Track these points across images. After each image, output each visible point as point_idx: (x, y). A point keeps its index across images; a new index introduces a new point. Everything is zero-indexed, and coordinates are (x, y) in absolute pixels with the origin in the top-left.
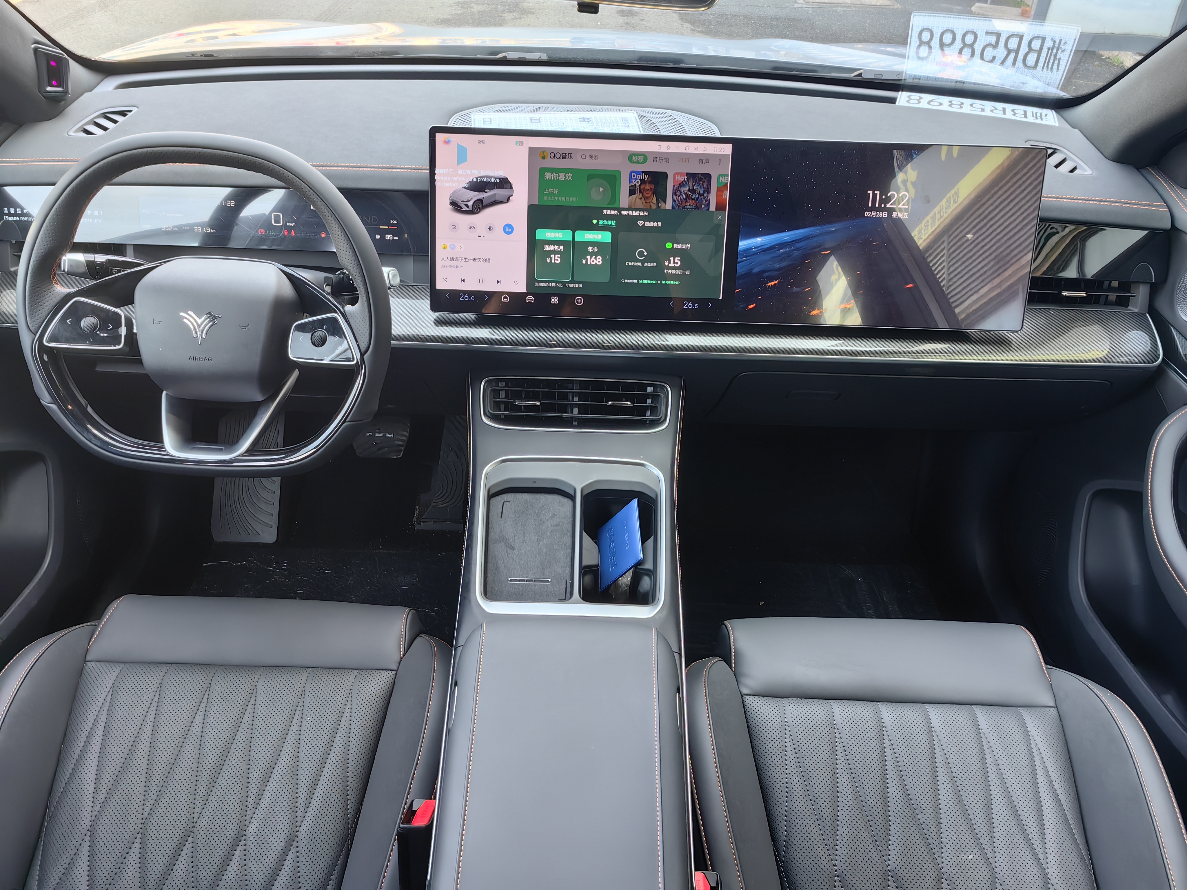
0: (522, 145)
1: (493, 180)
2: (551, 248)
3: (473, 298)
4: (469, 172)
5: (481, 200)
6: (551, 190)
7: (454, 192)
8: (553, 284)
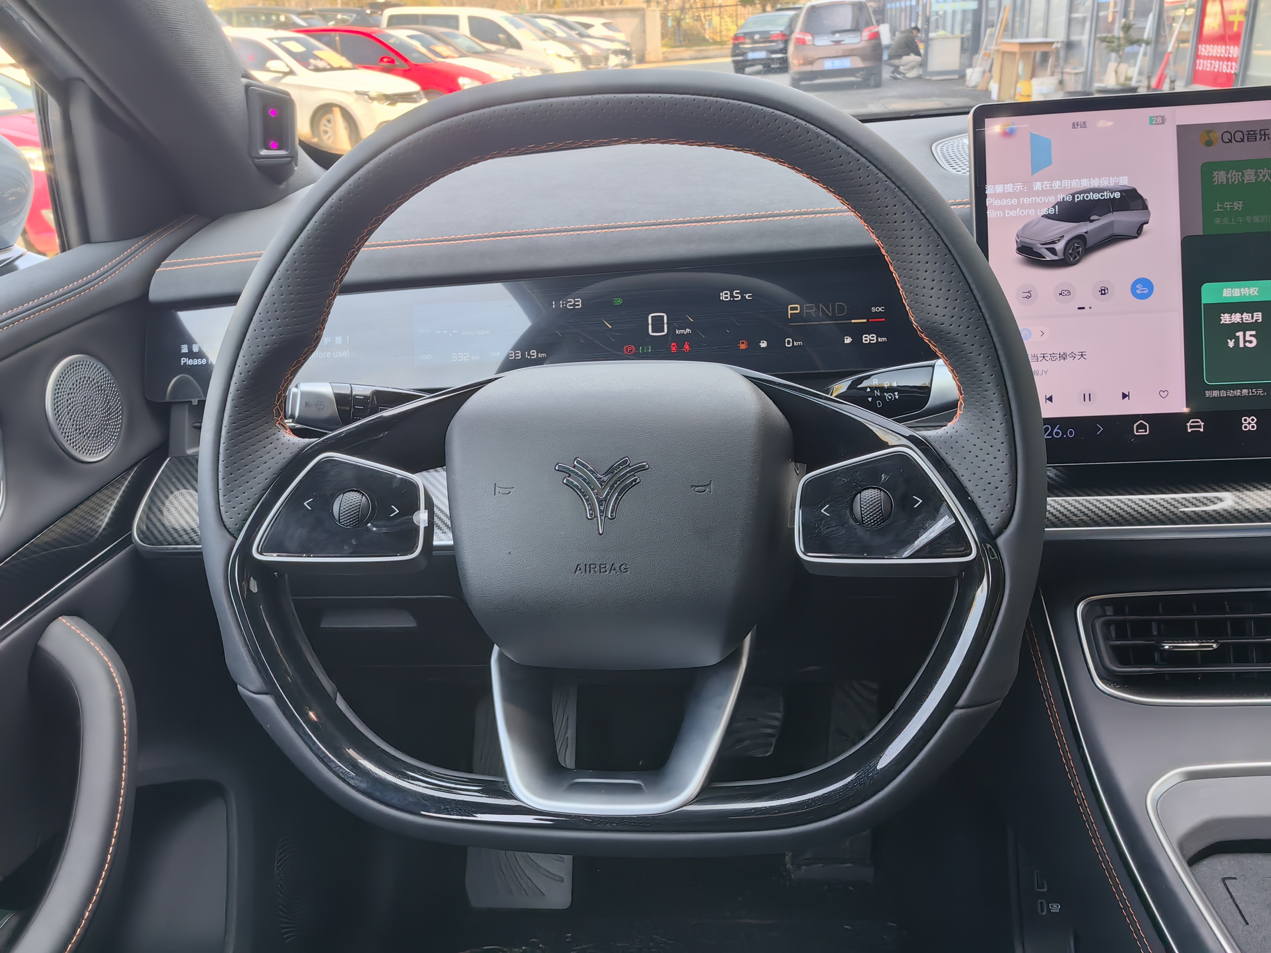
0: (1163, 123)
1: (1107, 195)
2: (1236, 318)
3: (1071, 433)
4: (1057, 184)
5: (1081, 238)
6: (1228, 205)
7: (1024, 228)
8: (1245, 391)
